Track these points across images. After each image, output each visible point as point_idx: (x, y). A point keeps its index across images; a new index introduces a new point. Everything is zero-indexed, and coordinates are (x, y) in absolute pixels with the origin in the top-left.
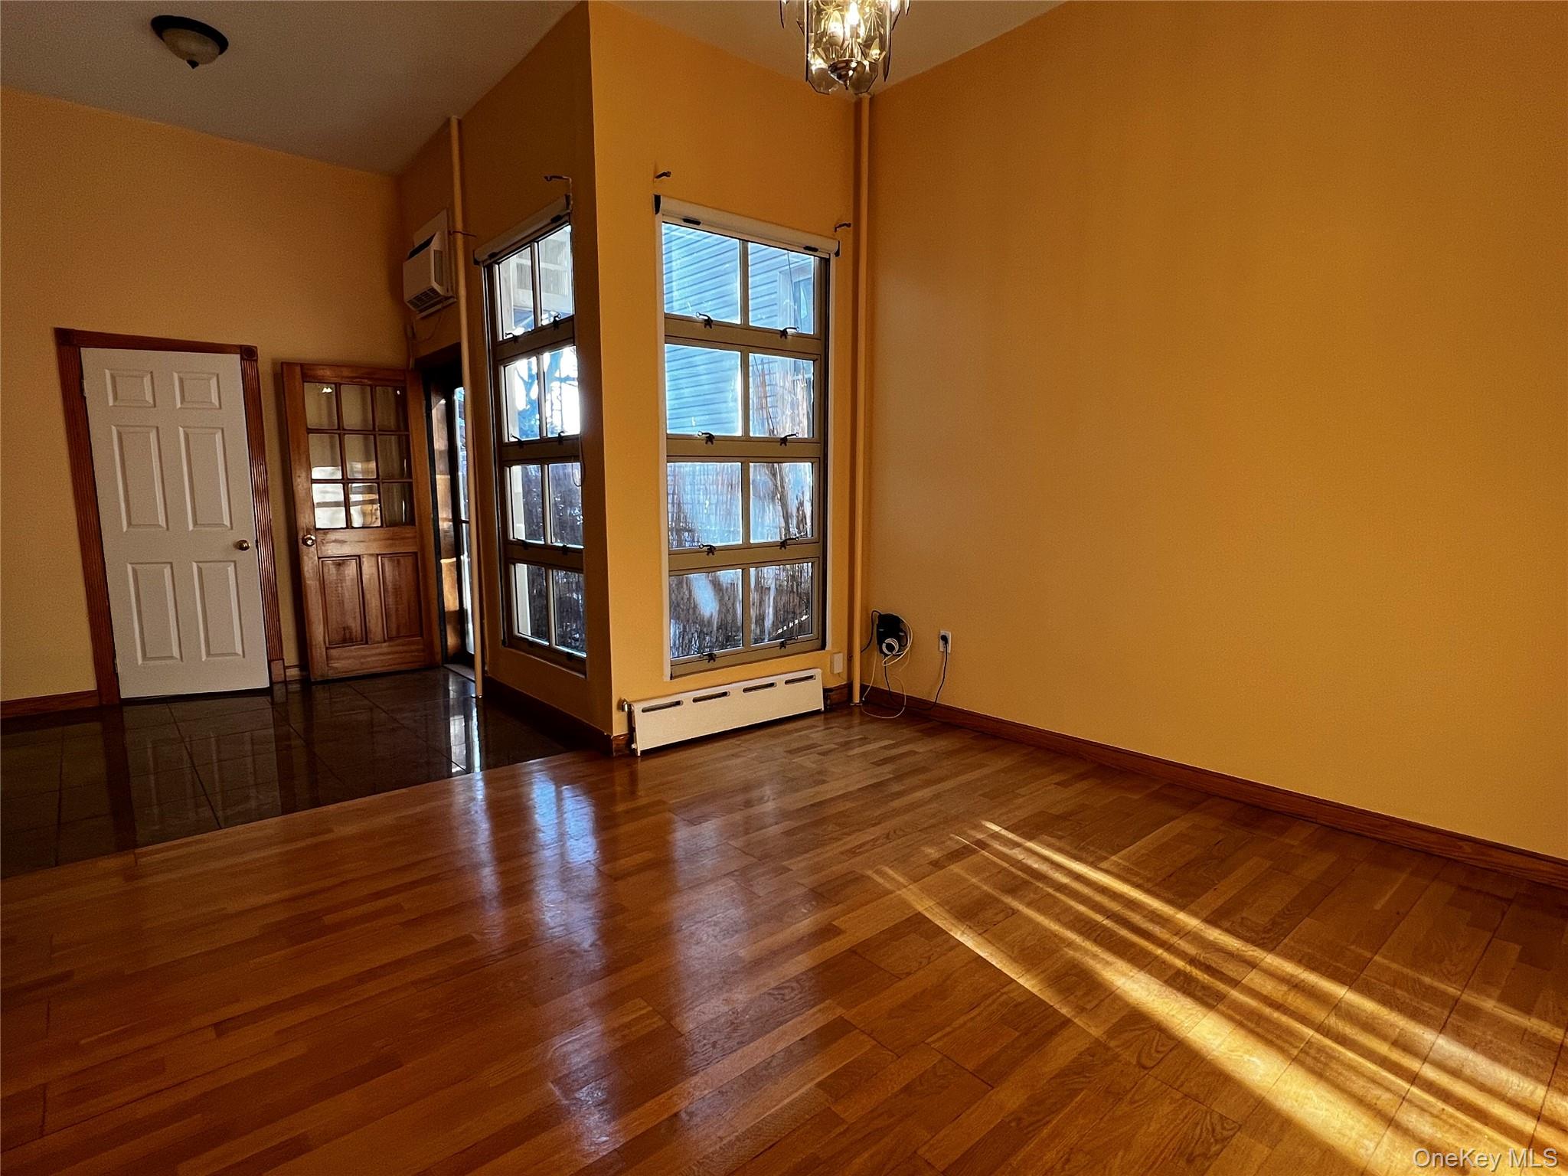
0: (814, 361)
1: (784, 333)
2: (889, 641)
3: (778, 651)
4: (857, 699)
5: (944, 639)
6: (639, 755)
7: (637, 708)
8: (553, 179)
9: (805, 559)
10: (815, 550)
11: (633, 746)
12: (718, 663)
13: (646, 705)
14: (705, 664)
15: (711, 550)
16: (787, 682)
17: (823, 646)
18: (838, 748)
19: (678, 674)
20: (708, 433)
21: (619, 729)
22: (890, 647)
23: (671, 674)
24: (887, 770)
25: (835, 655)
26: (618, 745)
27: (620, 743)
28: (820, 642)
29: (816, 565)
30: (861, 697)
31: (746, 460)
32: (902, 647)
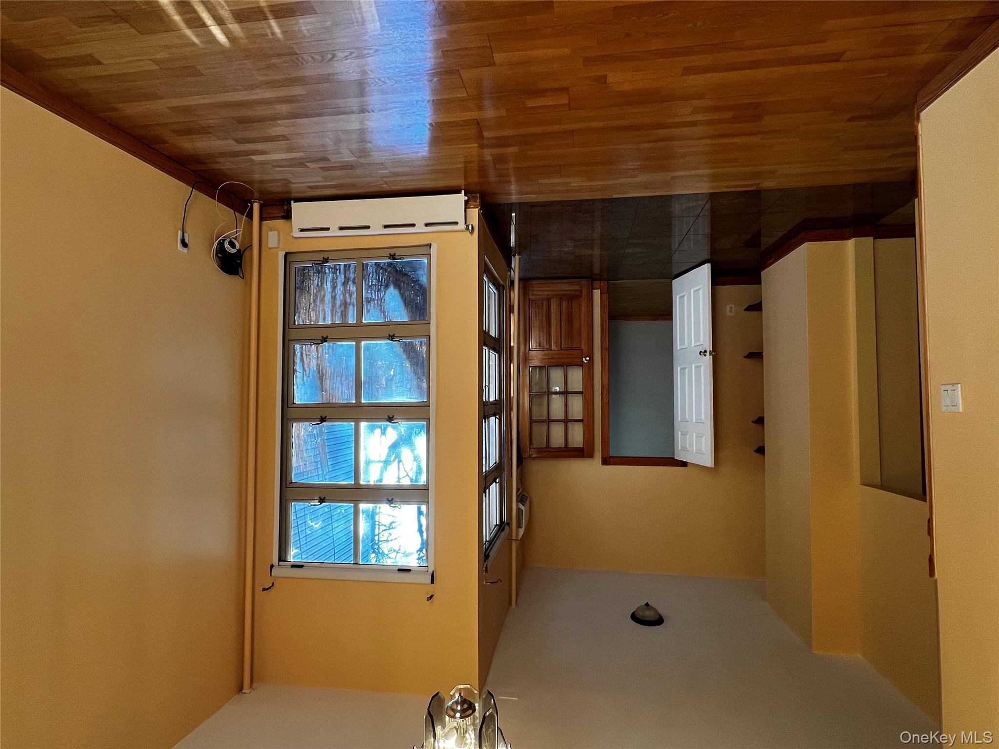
0: (292, 482)
1: (322, 501)
2: (233, 251)
3: (331, 256)
4: (256, 207)
5: (184, 244)
6: (463, 191)
7: (462, 226)
8: (496, 581)
9: (300, 327)
10: (293, 334)
11: (466, 198)
12: (387, 253)
13: (455, 227)
14: (398, 252)
15: (392, 337)
16: (328, 229)
17: (287, 254)
18: (307, 162)
19: (425, 247)
20: (393, 423)
21: (474, 213)
22: (232, 245)
23: (430, 248)
24: (280, 128)
25: (276, 246)
26: (475, 202)
27: (473, 203)
28: (290, 259)
29: (291, 322)
30: (252, 208)
31: (358, 405)
32: (221, 244)
